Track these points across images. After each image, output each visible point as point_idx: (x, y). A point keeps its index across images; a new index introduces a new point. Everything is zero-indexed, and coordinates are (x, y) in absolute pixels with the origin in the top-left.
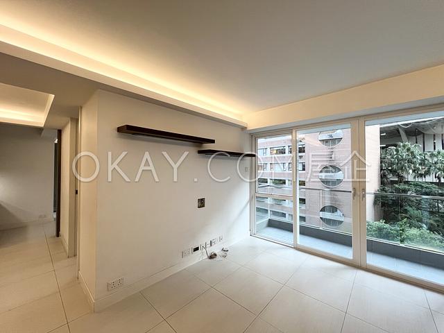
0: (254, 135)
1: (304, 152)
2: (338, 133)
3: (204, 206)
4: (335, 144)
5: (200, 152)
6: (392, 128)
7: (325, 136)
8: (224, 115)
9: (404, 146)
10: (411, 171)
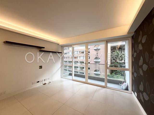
0: (63, 47)
1: (89, 53)
2: (99, 47)
3: (42, 68)
4: (98, 51)
5: (40, 51)
6: (114, 47)
7: (95, 48)
8: (50, 40)
9: (116, 52)
10: (118, 59)
